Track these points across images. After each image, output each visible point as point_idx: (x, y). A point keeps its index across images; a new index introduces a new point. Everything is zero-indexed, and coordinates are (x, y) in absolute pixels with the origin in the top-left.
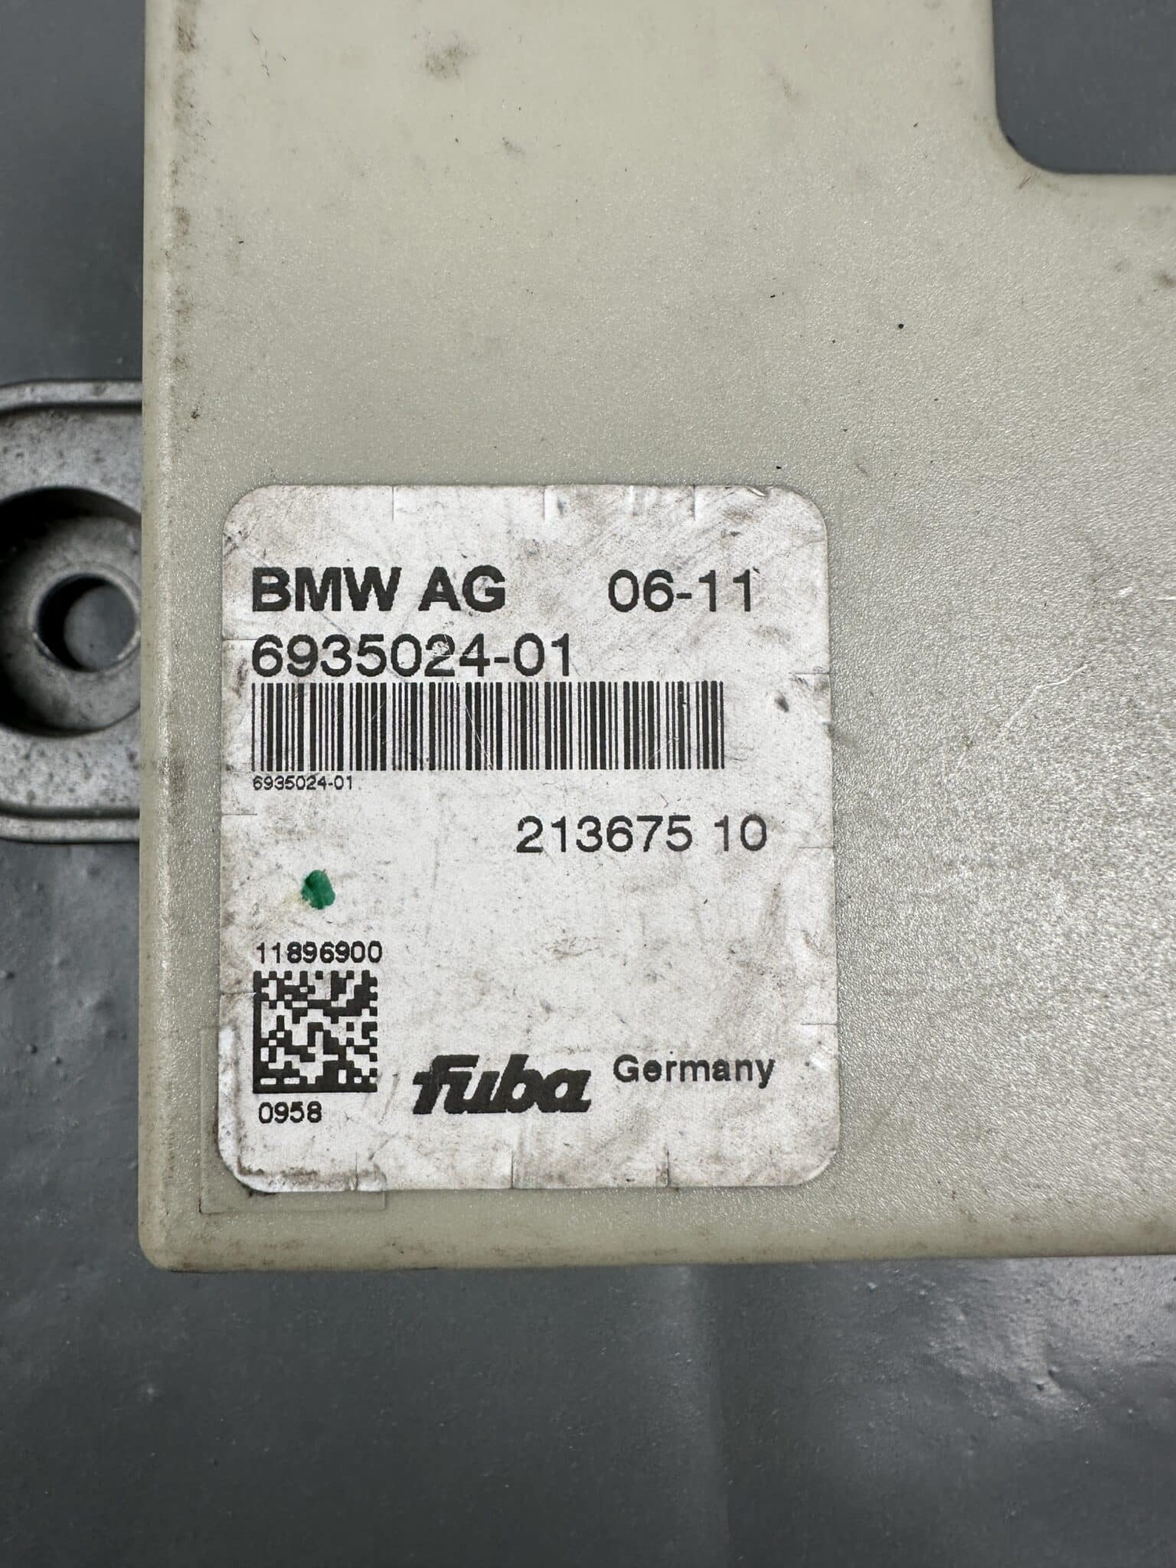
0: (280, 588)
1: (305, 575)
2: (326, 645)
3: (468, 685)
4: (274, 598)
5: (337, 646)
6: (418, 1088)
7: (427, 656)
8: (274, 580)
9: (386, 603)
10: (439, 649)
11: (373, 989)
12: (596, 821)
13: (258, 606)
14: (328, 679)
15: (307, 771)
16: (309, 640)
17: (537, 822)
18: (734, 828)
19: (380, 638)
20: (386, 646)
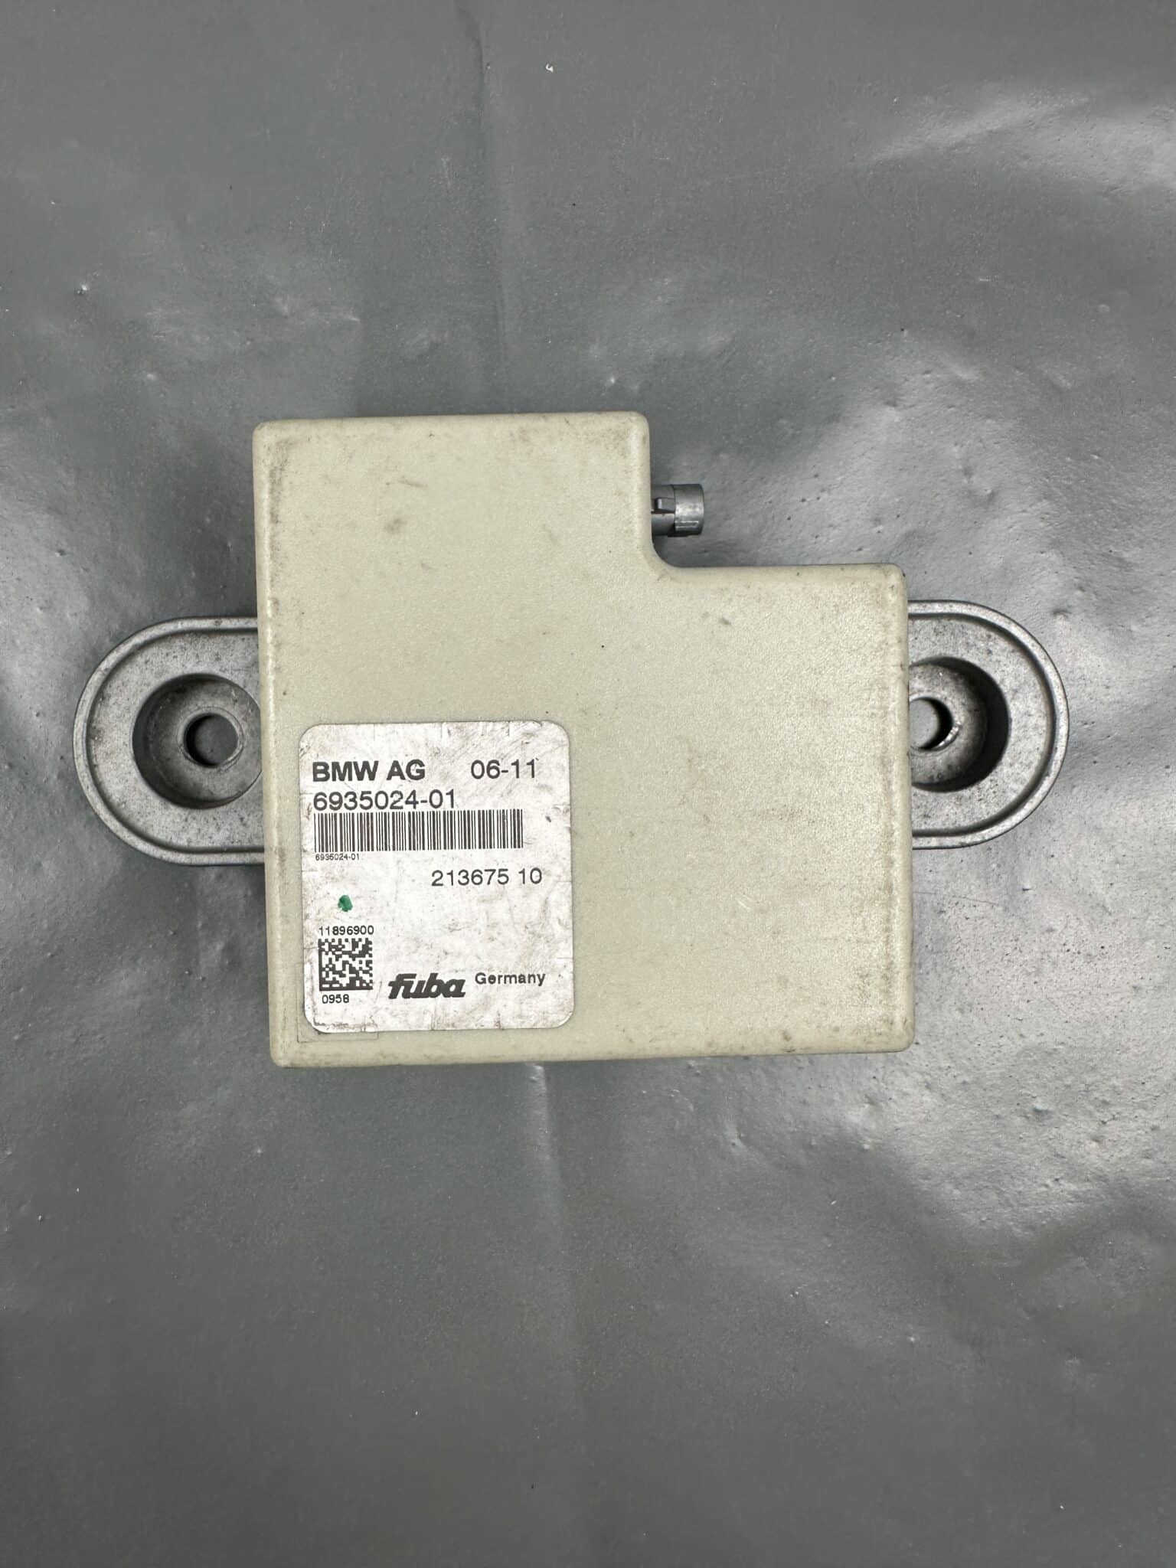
0: (325, 771)
1: (336, 765)
2: (346, 796)
3: (409, 813)
4: (322, 776)
5: (351, 796)
6: (391, 988)
7: (391, 801)
8: (322, 768)
9: (372, 777)
10: (396, 797)
11: (370, 946)
12: (466, 872)
13: (316, 779)
14: (348, 811)
15: (339, 852)
16: (338, 794)
17: (441, 872)
18: (528, 874)
19: (370, 793)
20: (373, 796)
